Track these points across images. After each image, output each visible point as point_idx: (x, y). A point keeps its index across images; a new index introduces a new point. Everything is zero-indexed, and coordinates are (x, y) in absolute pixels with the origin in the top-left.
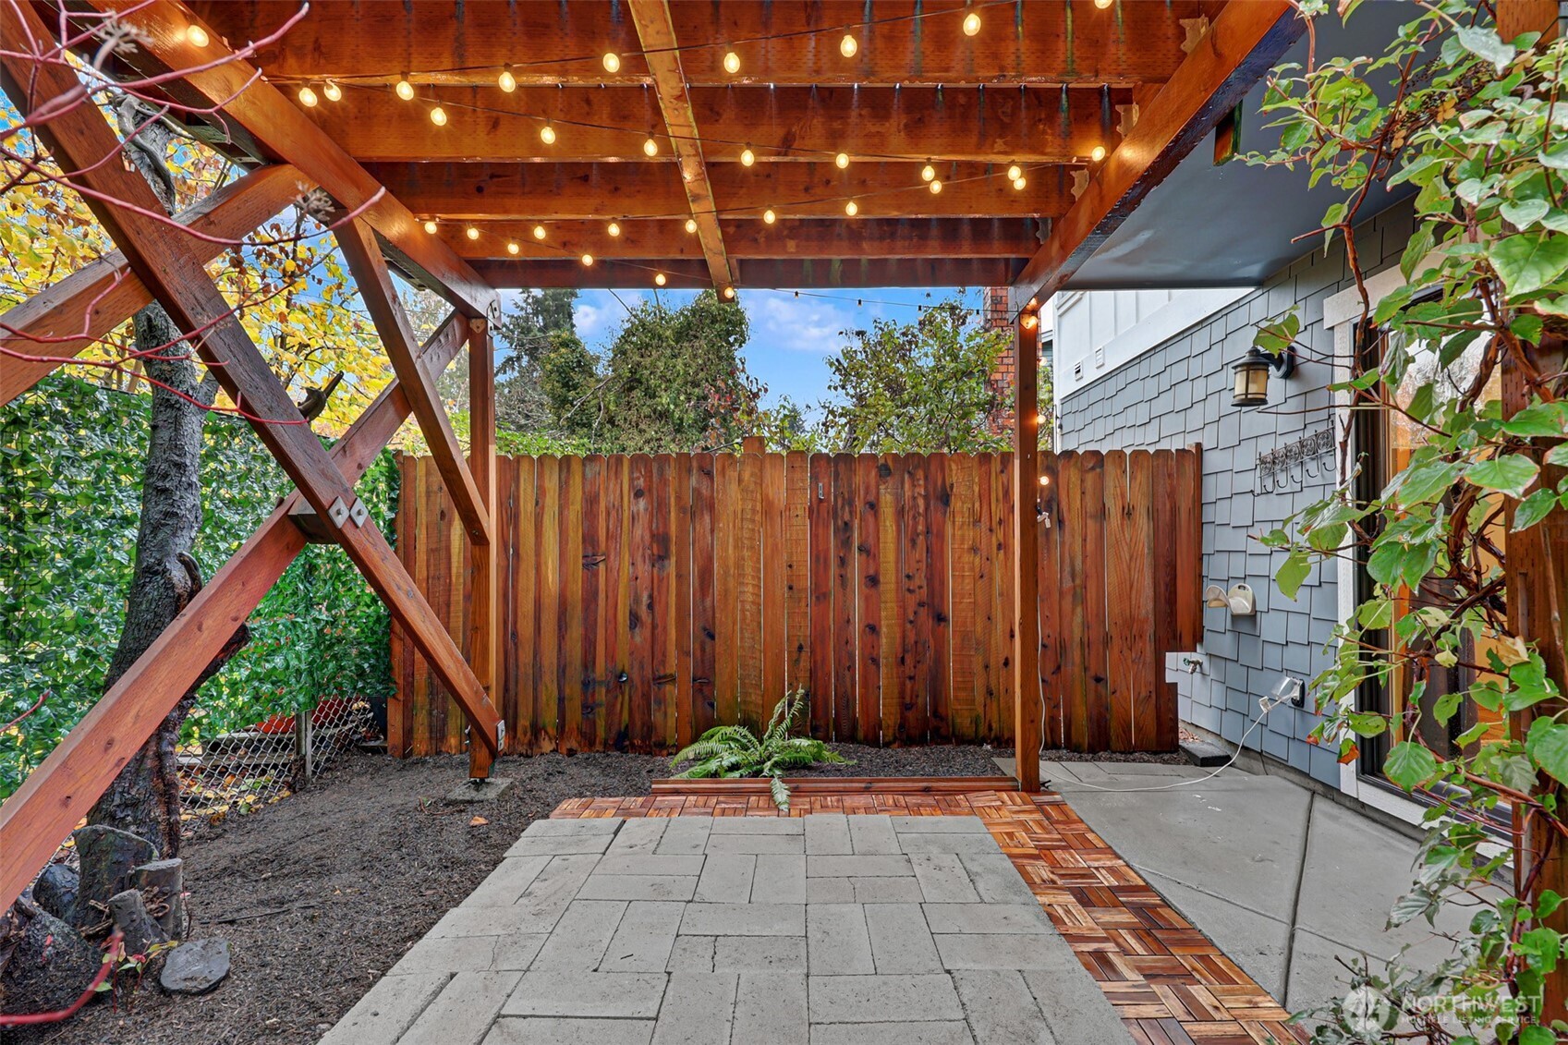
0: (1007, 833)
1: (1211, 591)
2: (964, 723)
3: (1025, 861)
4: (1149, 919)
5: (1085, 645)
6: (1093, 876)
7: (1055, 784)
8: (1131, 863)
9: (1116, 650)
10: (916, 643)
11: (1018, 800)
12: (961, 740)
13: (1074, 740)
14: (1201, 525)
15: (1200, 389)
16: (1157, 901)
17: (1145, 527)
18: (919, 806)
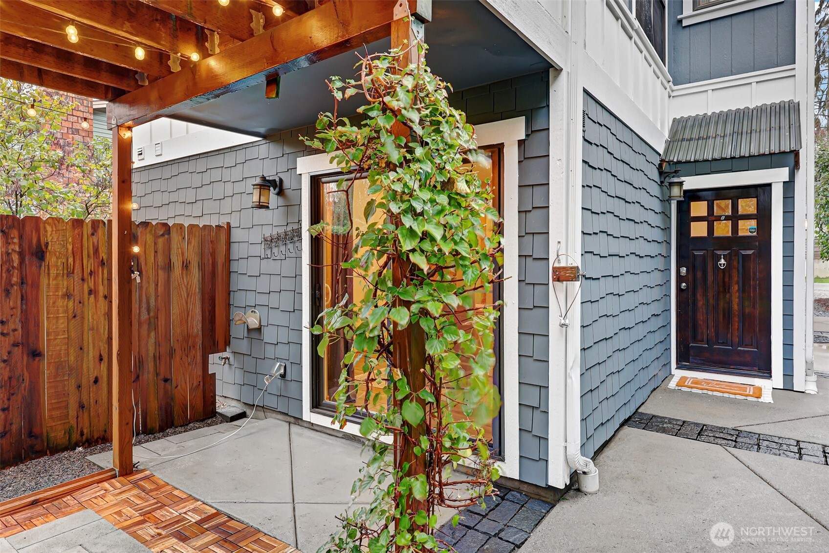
0: (115, 513)
1: (236, 315)
2: (59, 435)
3: (135, 528)
4: (224, 532)
5: (157, 358)
6: (185, 519)
7: (142, 463)
8: (206, 501)
9: (178, 358)
10: (10, 378)
11: (118, 485)
12: (54, 449)
13: (149, 427)
14: (229, 273)
15: (229, 189)
16: (225, 519)
17: (197, 275)
18: (30, 519)
